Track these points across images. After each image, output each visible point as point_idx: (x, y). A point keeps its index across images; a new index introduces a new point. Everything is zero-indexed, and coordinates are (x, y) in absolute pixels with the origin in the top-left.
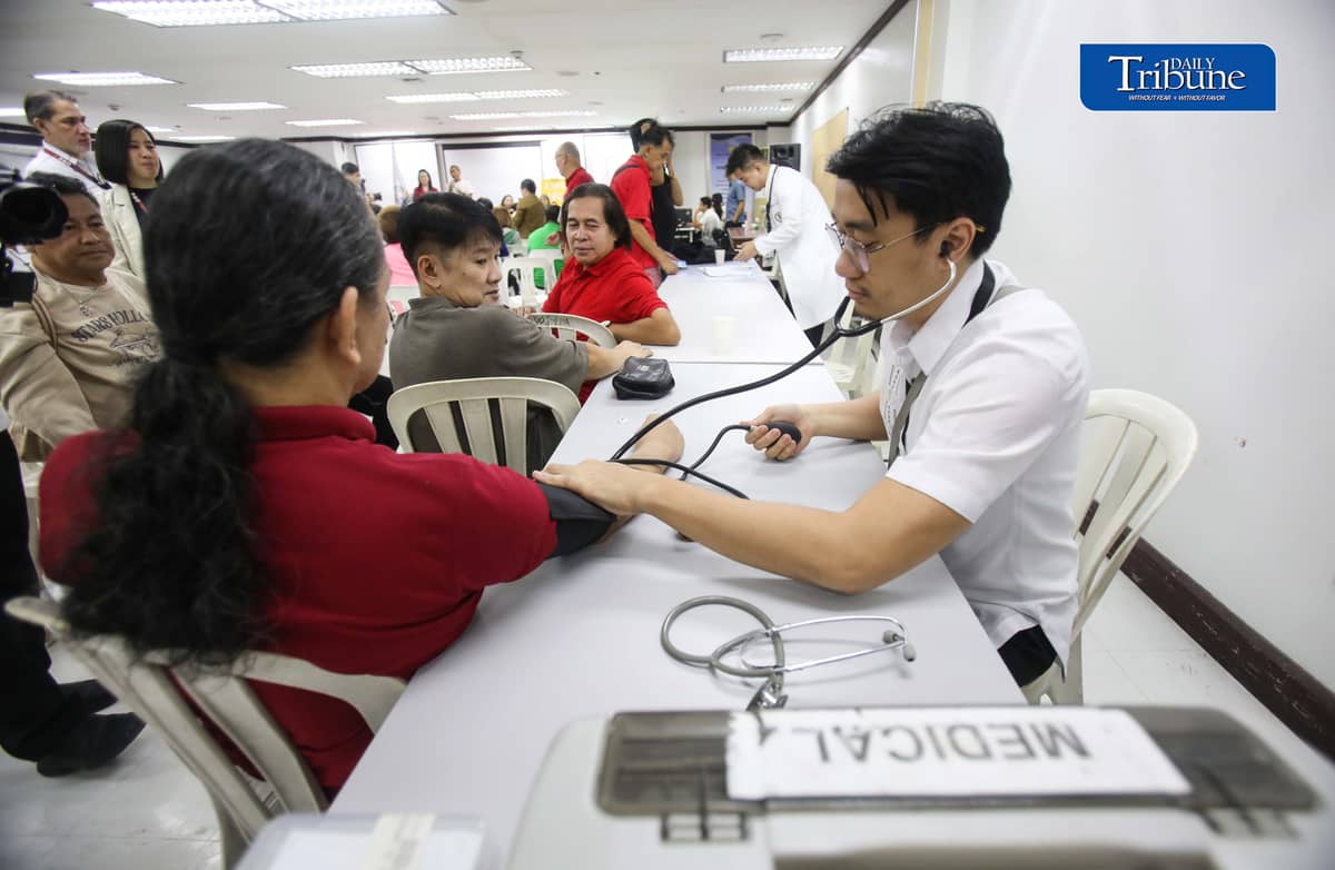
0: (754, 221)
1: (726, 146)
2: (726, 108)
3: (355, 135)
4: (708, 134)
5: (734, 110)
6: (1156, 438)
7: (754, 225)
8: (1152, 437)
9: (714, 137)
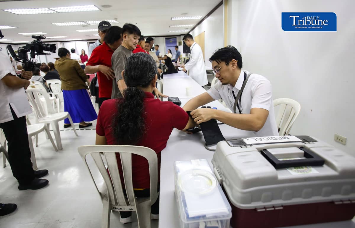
0: (180, 61)
1: (170, 41)
2: (170, 31)
3: (64, 40)
4: (164, 38)
5: (172, 31)
6: (292, 108)
7: (180, 62)
8: (291, 108)
9: (166, 39)
